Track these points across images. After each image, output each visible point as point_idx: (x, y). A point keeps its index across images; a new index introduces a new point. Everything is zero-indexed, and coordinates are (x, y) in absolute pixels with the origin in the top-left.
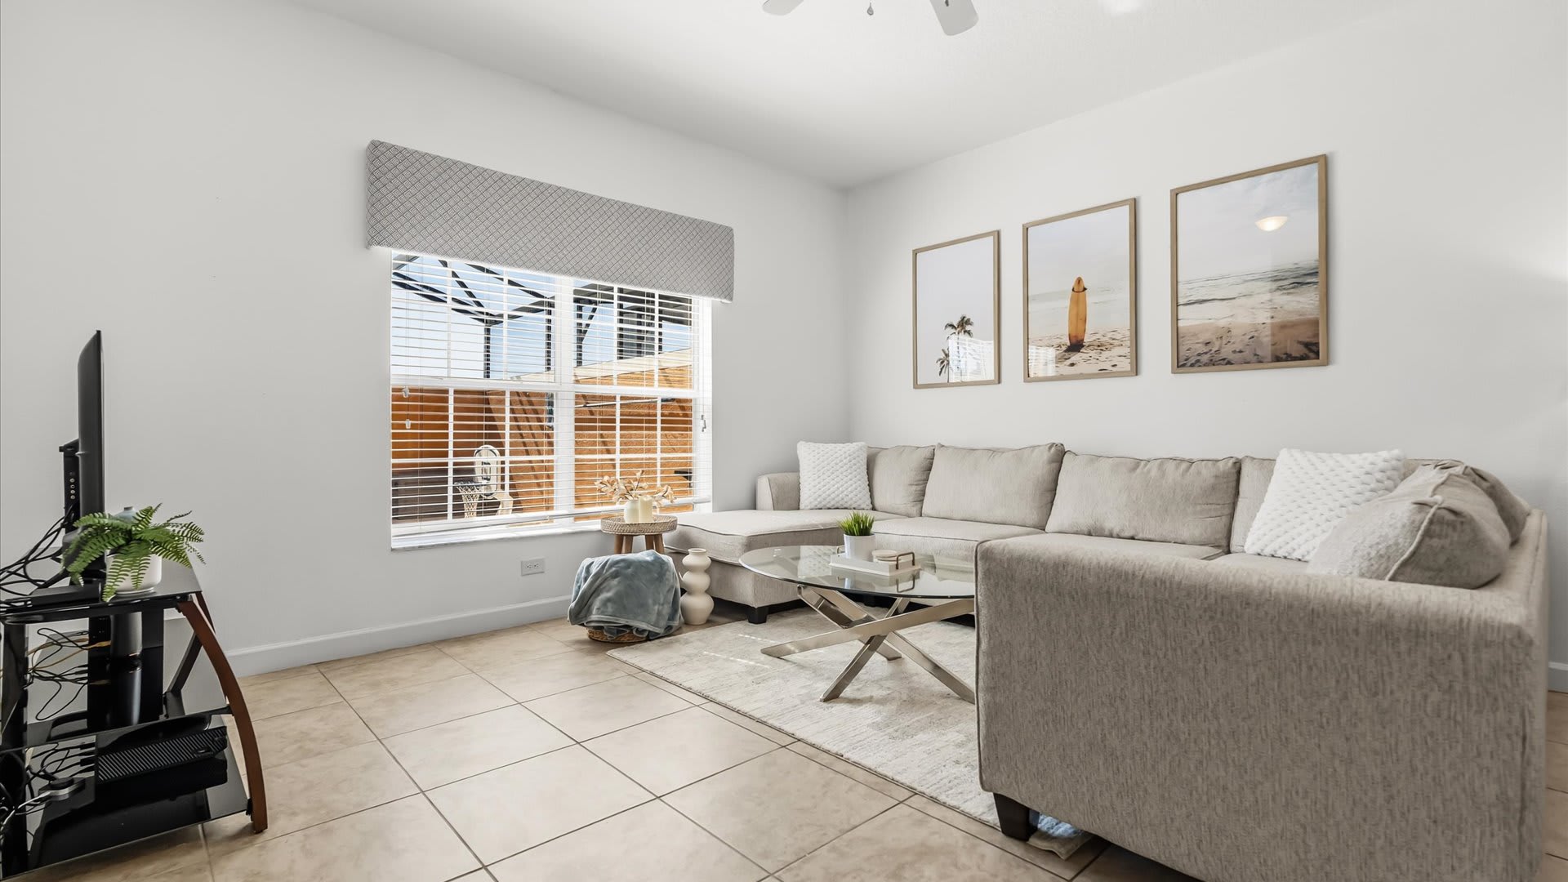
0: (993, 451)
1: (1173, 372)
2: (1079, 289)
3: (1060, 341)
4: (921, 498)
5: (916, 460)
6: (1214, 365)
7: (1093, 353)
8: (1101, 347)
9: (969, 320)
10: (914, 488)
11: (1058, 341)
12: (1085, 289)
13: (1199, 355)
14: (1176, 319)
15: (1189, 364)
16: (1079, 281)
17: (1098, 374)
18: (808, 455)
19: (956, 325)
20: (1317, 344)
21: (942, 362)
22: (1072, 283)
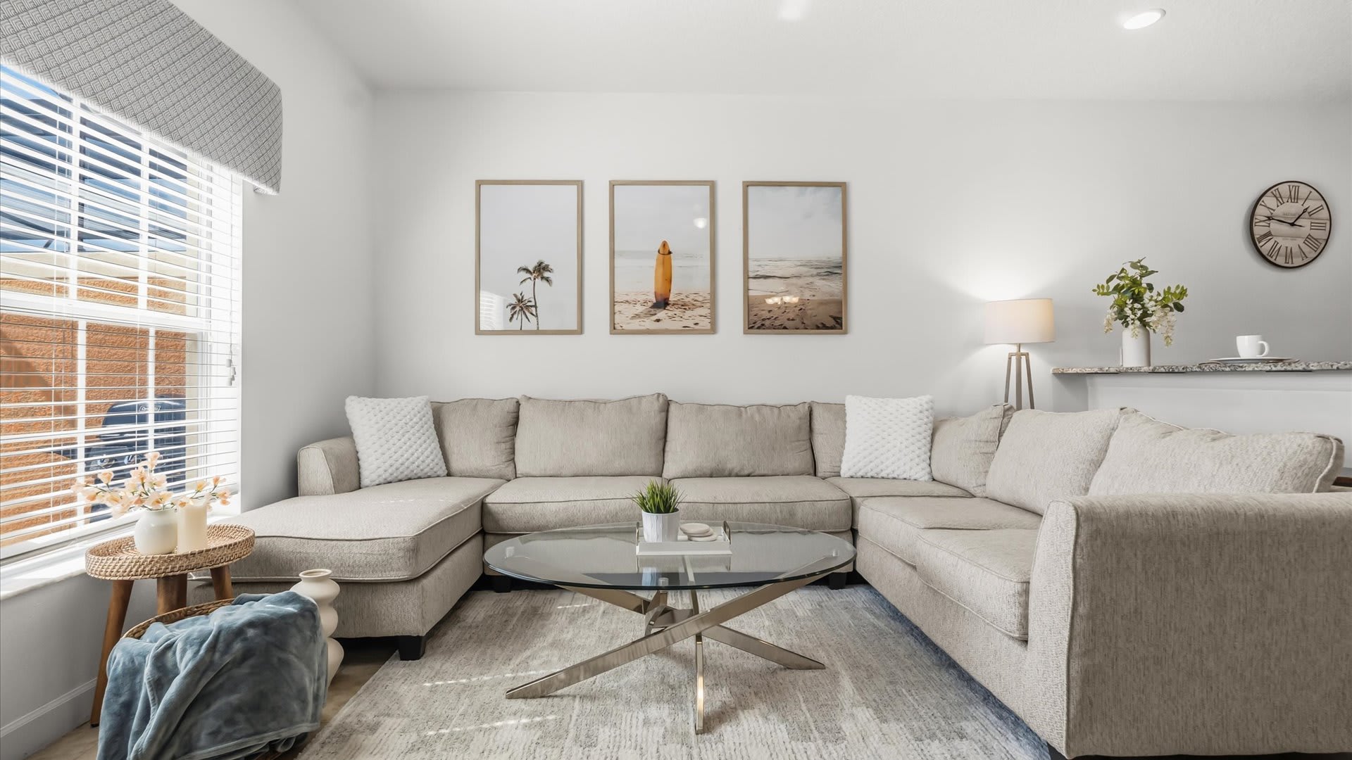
0: (595, 403)
1: (745, 333)
2: (665, 252)
3: (647, 297)
4: (512, 457)
5: (500, 415)
6: (774, 329)
7: (678, 312)
8: (684, 306)
9: (547, 266)
10: (503, 446)
11: (644, 297)
12: (670, 253)
13: (764, 320)
14: (746, 289)
15: (756, 327)
16: (665, 244)
17: (682, 330)
18: (360, 413)
19: (531, 269)
20: (841, 318)
21: (514, 308)
22: (658, 246)
